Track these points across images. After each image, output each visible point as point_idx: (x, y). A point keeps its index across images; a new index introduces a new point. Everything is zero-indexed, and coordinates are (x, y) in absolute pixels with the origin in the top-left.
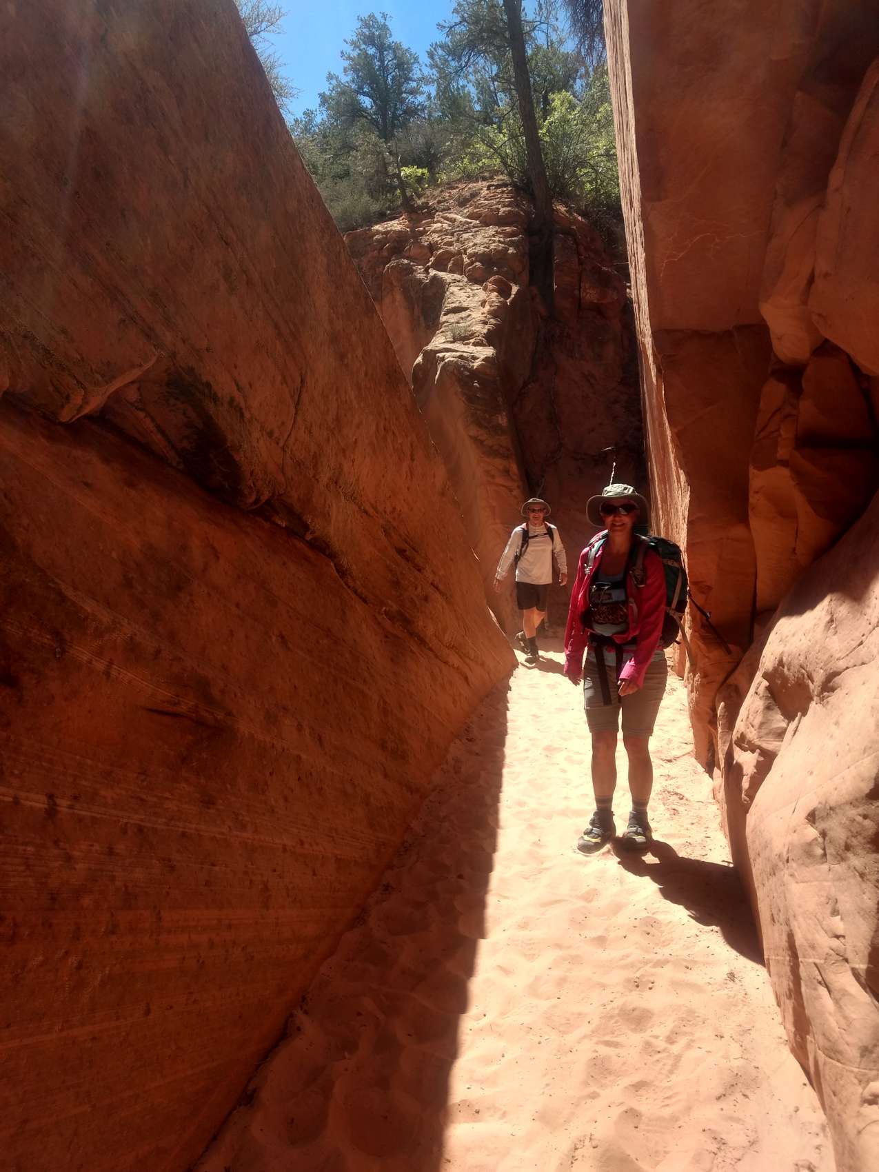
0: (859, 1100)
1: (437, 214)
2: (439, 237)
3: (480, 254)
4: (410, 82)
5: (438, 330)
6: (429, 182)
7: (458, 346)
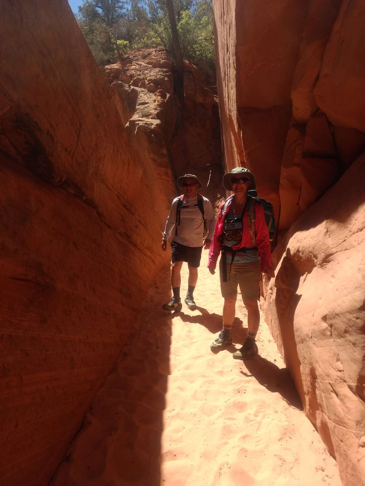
0: (357, 446)
1: (133, 62)
2: (134, 72)
3: (153, 80)
4: (119, 3)
5: (135, 112)
6: (129, 48)
7: (144, 119)
